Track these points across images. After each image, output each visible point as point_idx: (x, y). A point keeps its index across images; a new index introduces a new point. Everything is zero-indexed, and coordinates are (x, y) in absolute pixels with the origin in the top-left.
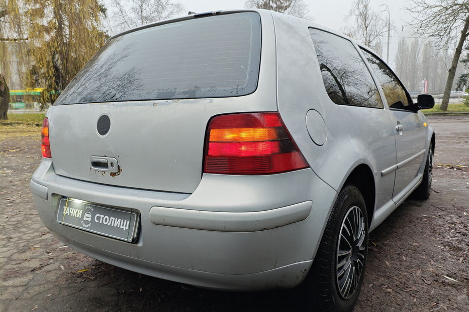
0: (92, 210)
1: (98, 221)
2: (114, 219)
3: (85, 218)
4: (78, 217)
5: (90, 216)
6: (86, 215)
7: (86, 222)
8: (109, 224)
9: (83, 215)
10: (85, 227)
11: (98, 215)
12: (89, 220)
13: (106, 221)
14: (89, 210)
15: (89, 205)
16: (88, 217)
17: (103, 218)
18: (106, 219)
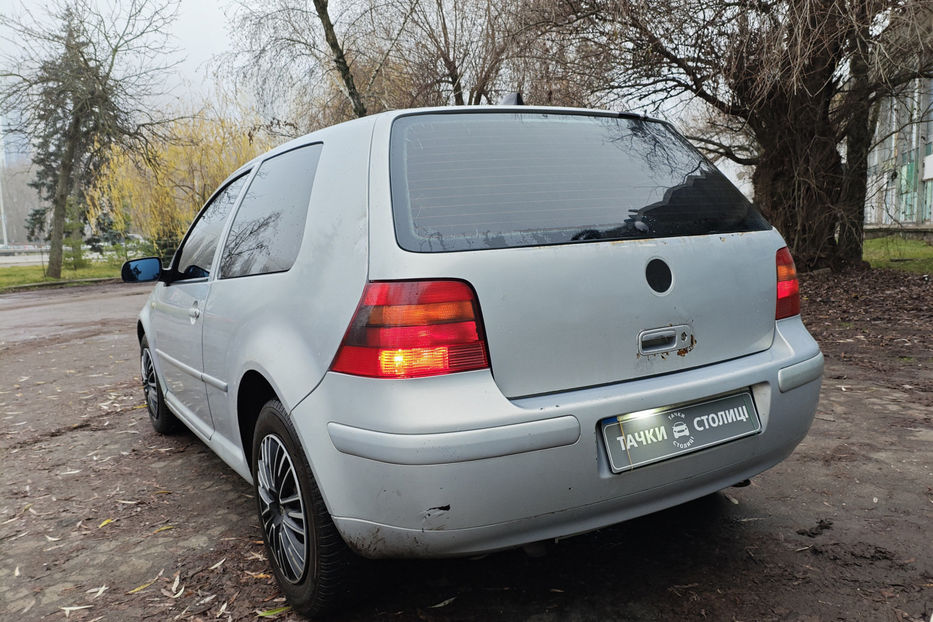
0: (683, 416)
1: (702, 429)
2: (723, 413)
3: (677, 435)
4: (660, 439)
5: (684, 427)
6: (676, 429)
7: (684, 439)
8: (721, 423)
9: (670, 432)
10: (687, 447)
11: (698, 419)
12: (687, 433)
13: (714, 422)
14: (677, 419)
15: (673, 413)
16: (681, 430)
17: (708, 419)
18: (713, 418)
